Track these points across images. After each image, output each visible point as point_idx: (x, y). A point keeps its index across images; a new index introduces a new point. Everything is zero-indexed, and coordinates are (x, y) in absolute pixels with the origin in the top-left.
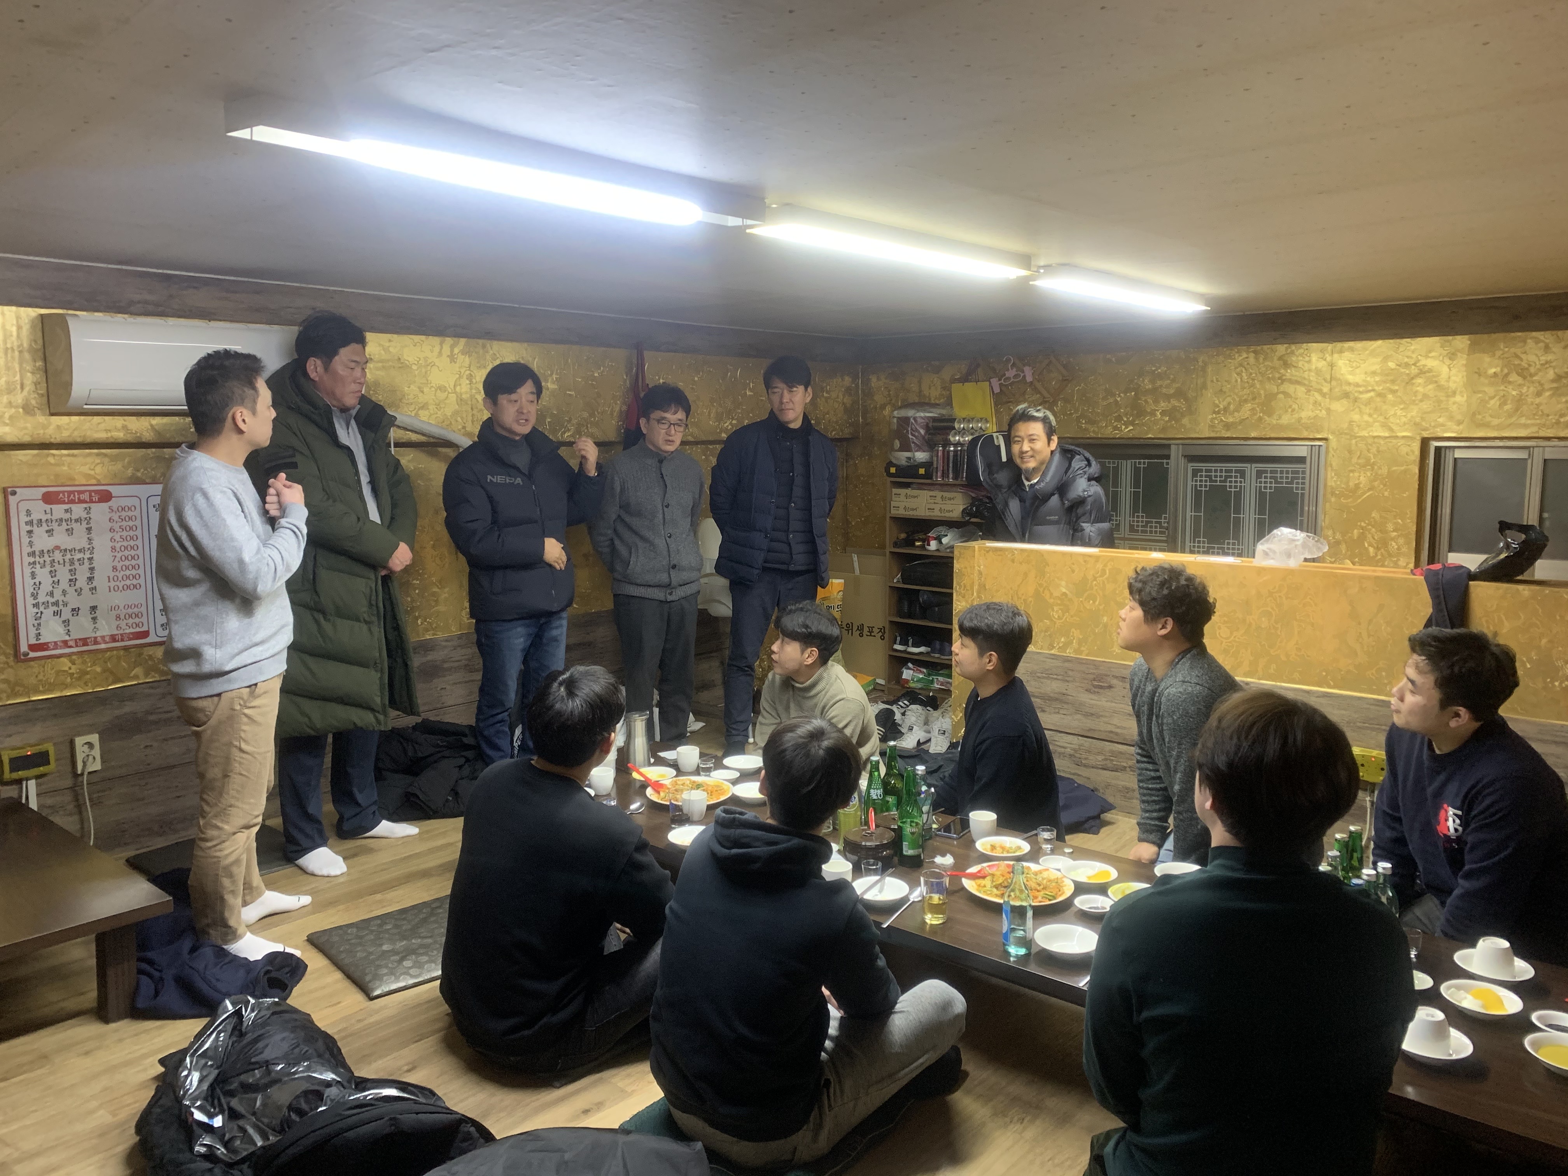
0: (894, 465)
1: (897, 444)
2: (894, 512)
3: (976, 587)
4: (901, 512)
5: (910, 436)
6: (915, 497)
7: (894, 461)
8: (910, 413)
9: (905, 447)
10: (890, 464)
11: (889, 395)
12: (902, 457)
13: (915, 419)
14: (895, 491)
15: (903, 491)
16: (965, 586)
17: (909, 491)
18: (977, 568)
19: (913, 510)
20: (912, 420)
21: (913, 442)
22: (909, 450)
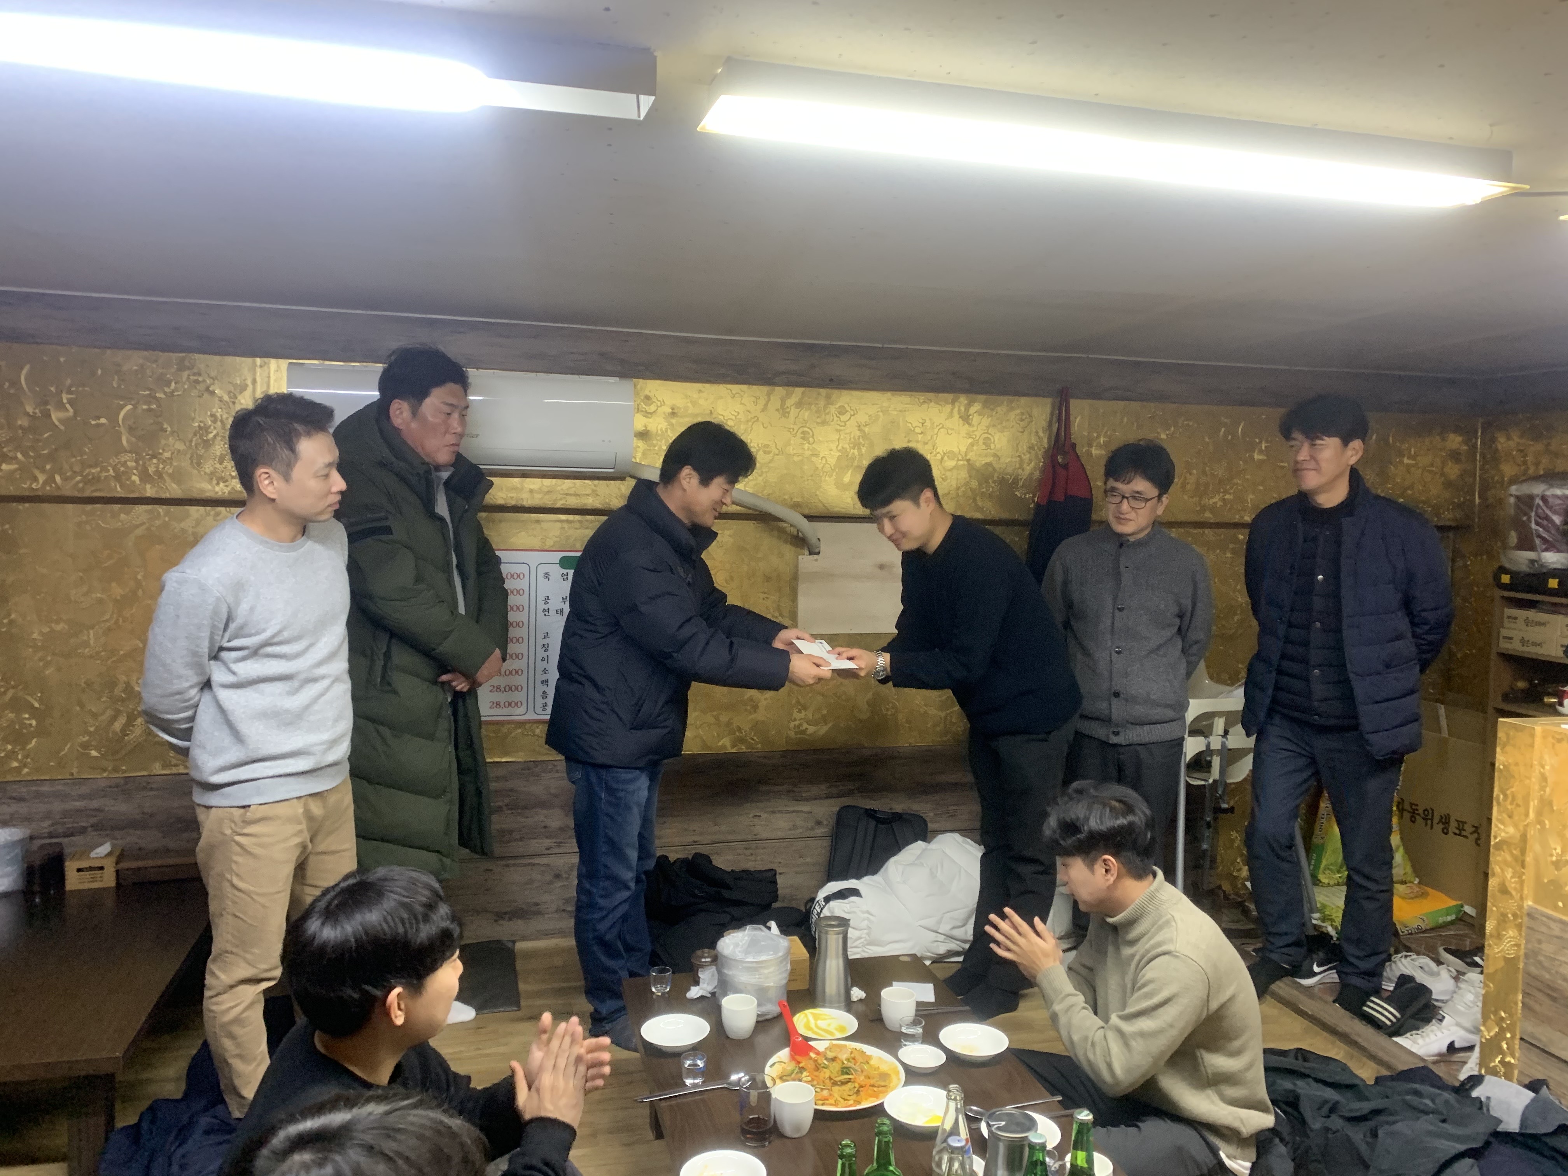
0: (1506, 571)
1: (1513, 538)
2: (1504, 645)
3: (1533, 804)
4: (1515, 647)
5: (1533, 526)
6: (1540, 624)
7: (1507, 565)
8: (1538, 489)
9: (1526, 543)
10: (1503, 570)
11: (1525, 463)
12: (1522, 559)
13: (1544, 498)
14: (1510, 612)
15: (1522, 614)
16: (1514, 798)
17: (1531, 614)
18: (1537, 768)
19: (1535, 644)
20: (1538, 501)
21: (1539, 536)
22: (1532, 548)
